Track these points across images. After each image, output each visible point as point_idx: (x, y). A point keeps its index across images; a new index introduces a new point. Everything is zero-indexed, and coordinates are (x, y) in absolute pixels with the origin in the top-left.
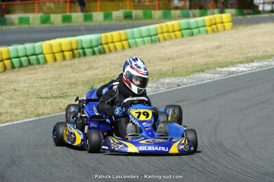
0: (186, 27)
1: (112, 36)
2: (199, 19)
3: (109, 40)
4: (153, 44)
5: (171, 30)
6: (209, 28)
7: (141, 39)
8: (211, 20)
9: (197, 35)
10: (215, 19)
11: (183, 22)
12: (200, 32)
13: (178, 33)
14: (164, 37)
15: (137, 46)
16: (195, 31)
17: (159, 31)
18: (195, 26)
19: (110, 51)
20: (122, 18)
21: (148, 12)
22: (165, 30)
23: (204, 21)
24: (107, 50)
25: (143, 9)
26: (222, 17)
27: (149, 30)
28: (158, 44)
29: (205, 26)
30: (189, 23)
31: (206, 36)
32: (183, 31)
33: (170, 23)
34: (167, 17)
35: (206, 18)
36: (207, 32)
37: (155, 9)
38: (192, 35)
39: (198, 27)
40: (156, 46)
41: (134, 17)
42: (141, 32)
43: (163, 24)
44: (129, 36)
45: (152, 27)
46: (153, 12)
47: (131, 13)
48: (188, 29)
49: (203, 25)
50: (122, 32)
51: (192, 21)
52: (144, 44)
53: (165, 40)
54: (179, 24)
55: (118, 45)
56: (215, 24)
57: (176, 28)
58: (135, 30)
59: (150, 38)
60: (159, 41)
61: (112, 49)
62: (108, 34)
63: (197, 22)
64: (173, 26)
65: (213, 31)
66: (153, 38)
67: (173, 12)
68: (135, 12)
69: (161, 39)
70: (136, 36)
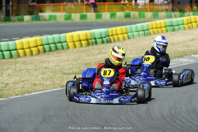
0: (170, 24)
1: (116, 30)
2: (180, 19)
3: (114, 33)
4: (146, 37)
5: (159, 26)
6: (186, 26)
7: (137, 33)
8: (188, 20)
9: (177, 30)
10: (191, 19)
11: (168, 21)
12: (179, 29)
13: (164, 29)
14: (154, 31)
15: (134, 38)
16: (176, 28)
17: (150, 27)
18: (176, 24)
19: (115, 41)
20: (123, 17)
21: (142, 13)
22: (154, 26)
23: (183, 21)
24: (112, 40)
25: (139, 11)
26: (196, 18)
27: (143, 26)
28: (149, 36)
29: (183, 24)
30: (172, 22)
31: (184, 31)
32: (168, 28)
33: (158, 22)
34: (155, 17)
35: (185, 18)
36: (185, 29)
37: (147, 11)
38: (174, 30)
39: (178, 25)
40: (148, 38)
41: (132, 17)
42: (137, 27)
43: (153, 22)
44: (128, 30)
45: (145, 24)
46: (146, 13)
47: (130, 13)
48: (171, 26)
49: (182, 23)
50: (123, 27)
51: (174, 20)
52: (139, 36)
53: (154, 34)
54: (165, 22)
55: (121, 36)
56: (191, 23)
57: (163, 25)
58: (133, 26)
59: (143, 32)
60: (150, 34)
61: (116, 39)
62: (114, 29)
63: (178, 21)
64: (161, 23)
65: (189, 28)
66: (146, 32)
67: (160, 14)
68: (132, 13)
69: (152, 33)
70: (133, 30)
